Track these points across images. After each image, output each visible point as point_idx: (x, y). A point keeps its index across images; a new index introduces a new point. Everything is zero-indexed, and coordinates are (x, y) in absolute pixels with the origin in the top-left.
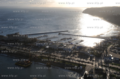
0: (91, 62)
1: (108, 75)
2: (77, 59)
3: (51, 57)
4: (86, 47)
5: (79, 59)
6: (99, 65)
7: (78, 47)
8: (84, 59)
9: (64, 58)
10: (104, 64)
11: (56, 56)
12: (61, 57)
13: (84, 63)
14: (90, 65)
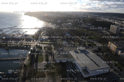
0: (34, 42)
1: (43, 47)
2: (25, 42)
3: (8, 44)
4: (29, 35)
5: (26, 42)
6: (38, 43)
7: (24, 35)
8: (29, 41)
9: (17, 43)
10: (40, 43)
11: (11, 43)
12: (14, 43)
13: (29, 44)
14: (33, 44)
